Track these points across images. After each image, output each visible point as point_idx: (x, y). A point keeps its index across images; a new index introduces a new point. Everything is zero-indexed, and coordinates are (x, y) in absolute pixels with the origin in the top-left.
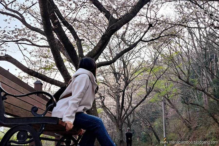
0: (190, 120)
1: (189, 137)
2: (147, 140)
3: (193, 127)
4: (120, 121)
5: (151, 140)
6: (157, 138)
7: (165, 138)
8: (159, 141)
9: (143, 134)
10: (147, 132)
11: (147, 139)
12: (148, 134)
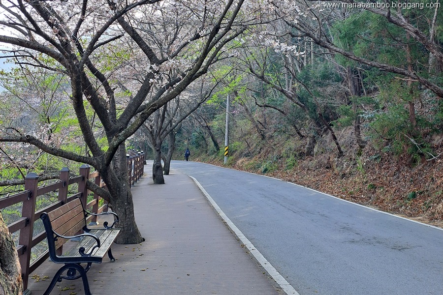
0: (265, 122)
1: (260, 149)
2: (200, 145)
3: (267, 135)
4: (158, 138)
5: (207, 145)
6: (216, 144)
7: (226, 147)
8: (218, 149)
9: (194, 135)
10: (200, 133)
11: (201, 143)
12: (203, 137)
